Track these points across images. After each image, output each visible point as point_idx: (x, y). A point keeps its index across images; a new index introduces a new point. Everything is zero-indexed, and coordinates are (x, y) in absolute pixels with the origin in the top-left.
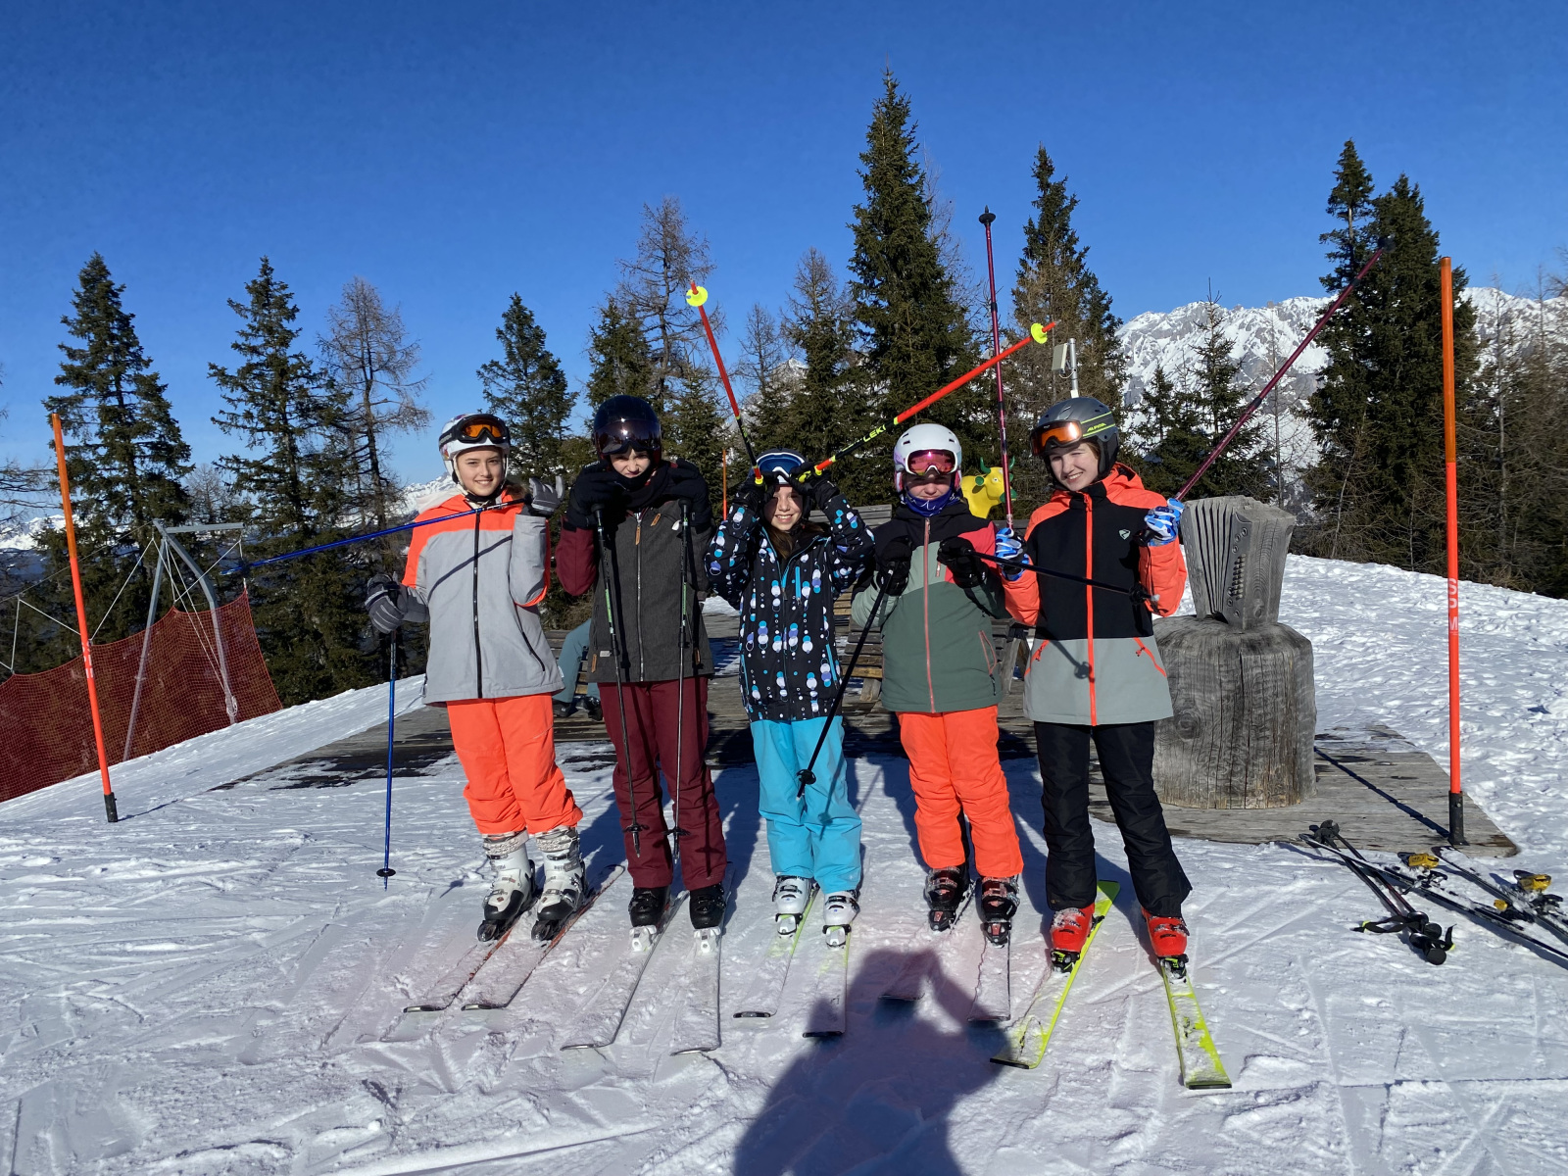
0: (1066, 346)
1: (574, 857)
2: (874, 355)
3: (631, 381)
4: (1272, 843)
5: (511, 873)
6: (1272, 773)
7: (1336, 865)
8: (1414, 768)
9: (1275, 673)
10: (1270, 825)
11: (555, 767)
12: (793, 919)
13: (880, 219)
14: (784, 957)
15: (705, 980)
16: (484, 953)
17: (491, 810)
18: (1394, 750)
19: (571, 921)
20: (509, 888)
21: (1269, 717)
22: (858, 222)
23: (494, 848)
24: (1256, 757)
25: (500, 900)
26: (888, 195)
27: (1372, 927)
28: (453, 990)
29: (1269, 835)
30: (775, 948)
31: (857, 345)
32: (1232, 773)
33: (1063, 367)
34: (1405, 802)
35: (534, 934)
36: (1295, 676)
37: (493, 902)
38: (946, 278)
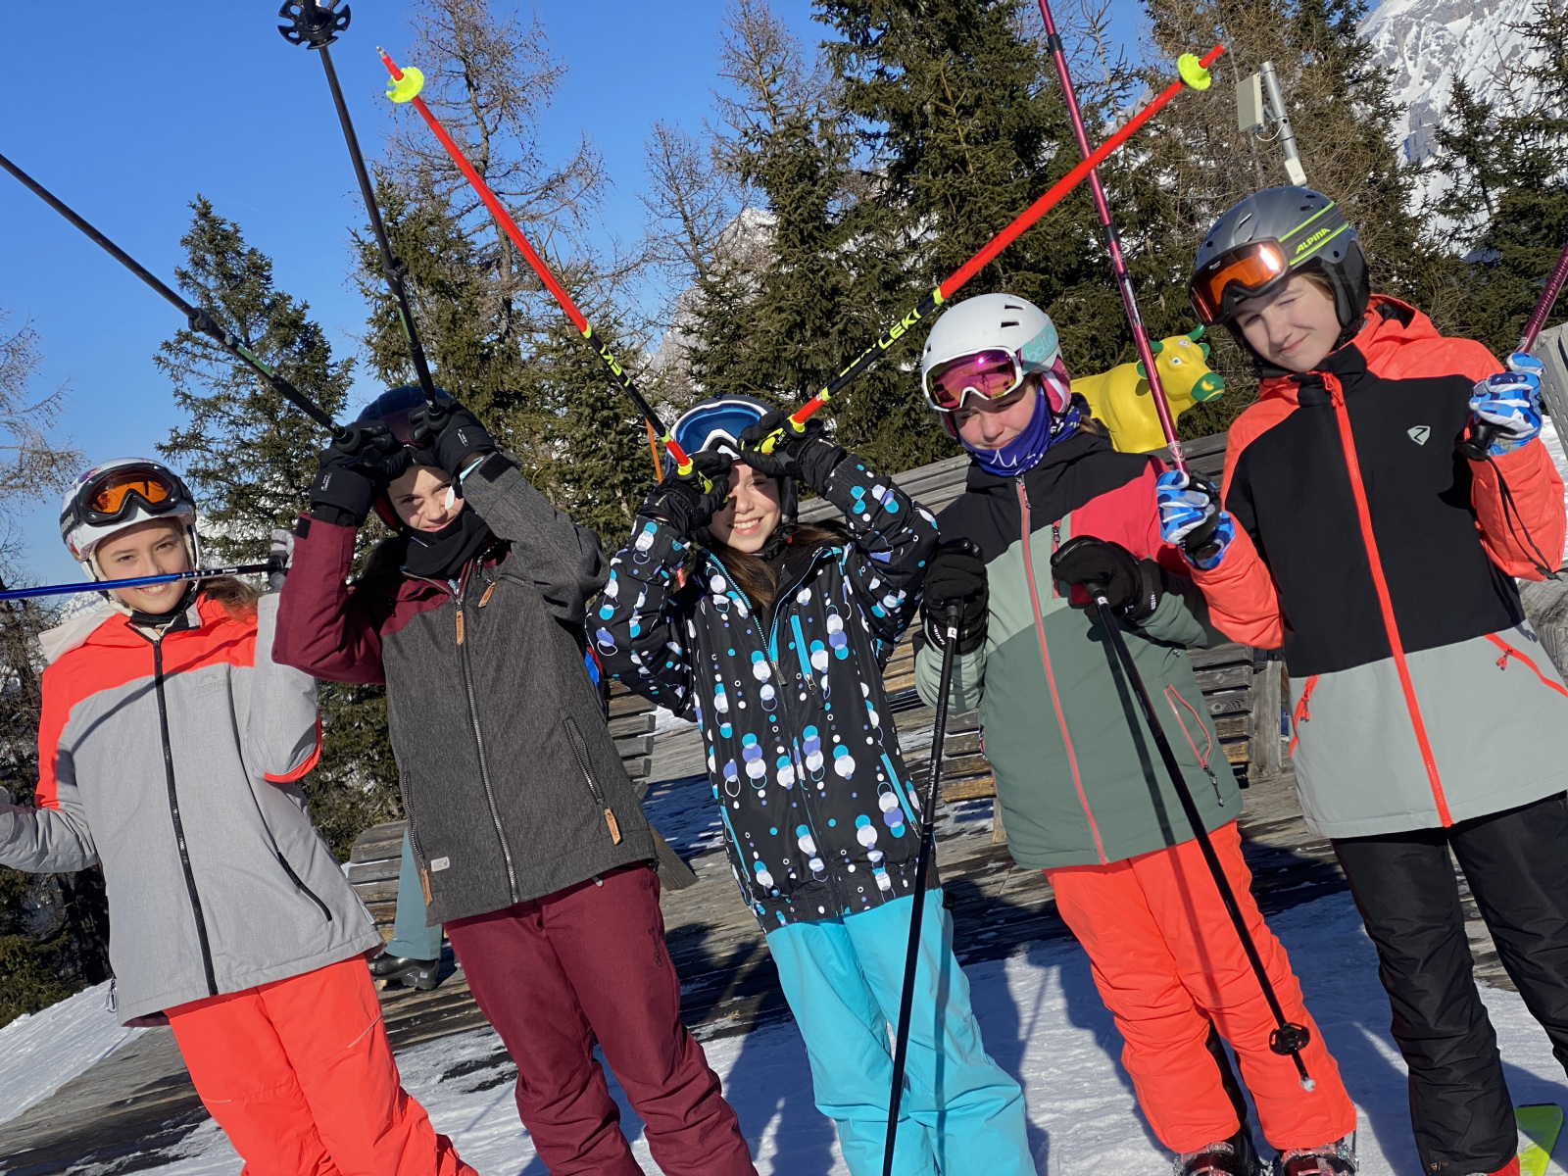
0: (1256, 79)
2: (899, 171)
11: (404, 1096)
31: (862, 159)
33: (1260, 120)
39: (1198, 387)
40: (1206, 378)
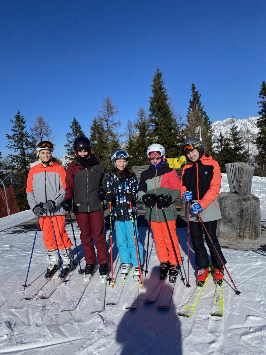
0: (198, 127)
1: (70, 256)
2: (155, 130)
3: (99, 137)
4: (251, 250)
5: (54, 260)
6: (250, 232)
9: (250, 207)
10: (250, 245)
12: (125, 275)
13: (156, 99)
14: (122, 286)
15: (102, 290)
16: (46, 282)
17: (49, 243)
19: (69, 273)
20: (53, 264)
21: (249, 218)
22: (151, 100)
23: (50, 253)
24: (246, 228)
25: (51, 267)
26: (157, 94)
28: (35, 293)
29: (250, 248)
30: (120, 283)
31: (151, 128)
32: (240, 232)
33: (198, 132)
35: (59, 276)
36: (255, 207)
37: (49, 268)
38: (171, 113)
39: (184, 162)
40: (186, 161)
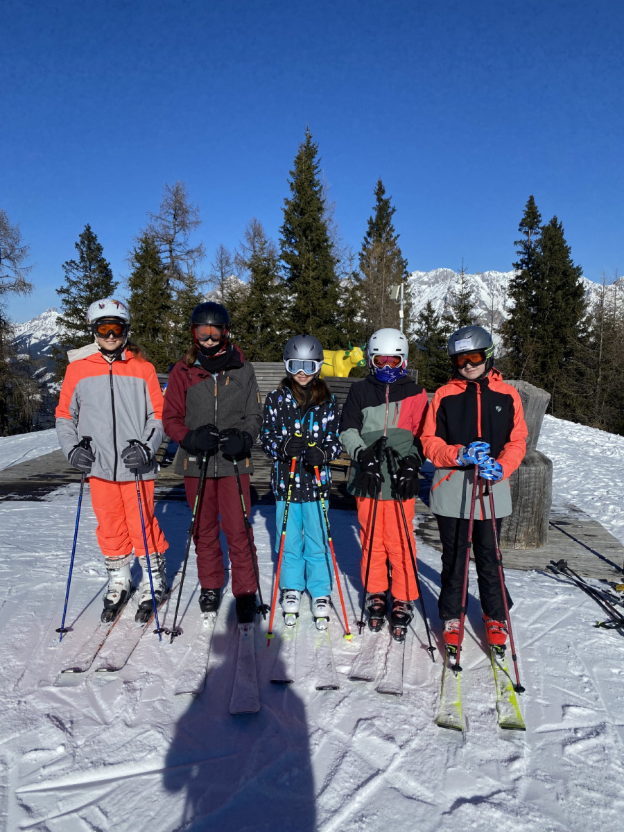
0: (399, 287)
1: (161, 570)
2: (290, 280)
3: (155, 279)
4: (534, 571)
5: (121, 579)
6: (530, 530)
7: (573, 586)
8: (594, 530)
9: (536, 478)
10: (529, 560)
12: (294, 616)
14: (292, 641)
16: (107, 630)
17: (112, 543)
18: (582, 519)
20: (119, 589)
21: (530, 501)
22: (286, 208)
23: (112, 564)
24: (522, 522)
25: (114, 596)
27: (603, 625)
29: (531, 565)
30: (286, 634)
32: (509, 530)
33: (397, 298)
34: (594, 550)
35: (137, 618)
36: (545, 480)
37: (111, 598)
39: (359, 362)
